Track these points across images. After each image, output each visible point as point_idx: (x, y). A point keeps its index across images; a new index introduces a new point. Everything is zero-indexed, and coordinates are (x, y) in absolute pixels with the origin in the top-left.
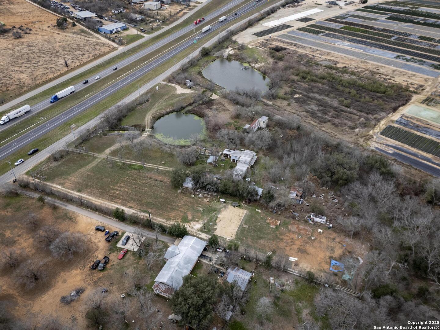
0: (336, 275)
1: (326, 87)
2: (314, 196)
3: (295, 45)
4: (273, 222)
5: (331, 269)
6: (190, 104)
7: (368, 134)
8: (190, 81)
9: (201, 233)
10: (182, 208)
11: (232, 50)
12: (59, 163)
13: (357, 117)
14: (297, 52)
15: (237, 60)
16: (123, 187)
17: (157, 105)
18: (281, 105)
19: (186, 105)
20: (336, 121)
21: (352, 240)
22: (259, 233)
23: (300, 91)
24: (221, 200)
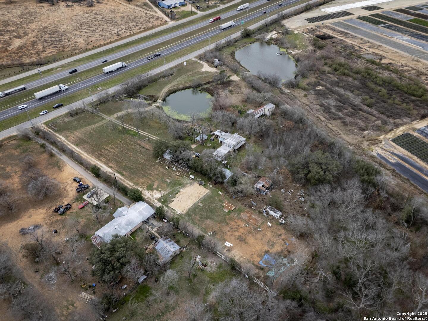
0: (262, 269)
1: (356, 82)
2: (282, 190)
3: (346, 34)
4: (228, 206)
5: (261, 262)
6: (208, 83)
7: (377, 138)
8: (219, 60)
9: (157, 202)
10: (153, 176)
11: (276, 34)
12: (73, 119)
13: (374, 118)
14: (345, 41)
15: (276, 44)
16: (113, 149)
17: (178, 79)
18: (298, 95)
19: (204, 82)
20: (348, 119)
21: (298, 240)
22: (209, 213)
23: (325, 83)
24: (191, 176)
